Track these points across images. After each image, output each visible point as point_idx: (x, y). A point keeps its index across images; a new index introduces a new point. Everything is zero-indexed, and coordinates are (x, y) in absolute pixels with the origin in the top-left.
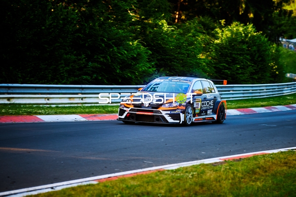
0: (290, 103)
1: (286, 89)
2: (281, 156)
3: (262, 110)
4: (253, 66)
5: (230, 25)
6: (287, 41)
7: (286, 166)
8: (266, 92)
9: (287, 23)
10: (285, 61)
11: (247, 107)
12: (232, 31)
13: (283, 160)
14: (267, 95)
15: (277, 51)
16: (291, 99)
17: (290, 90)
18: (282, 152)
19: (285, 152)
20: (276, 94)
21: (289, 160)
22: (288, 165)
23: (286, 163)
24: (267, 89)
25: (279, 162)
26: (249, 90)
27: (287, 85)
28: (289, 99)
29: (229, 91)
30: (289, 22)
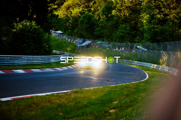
0: (54, 67)
1: (52, 59)
2: (47, 97)
3: (38, 70)
4: (34, 46)
5: (22, 22)
6: (55, 32)
7: (49, 103)
8: (41, 60)
9: (55, 22)
10: (52, 44)
11: (29, 69)
12: (23, 25)
13: (48, 100)
14: (41, 62)
15: (48, 37)
16: (55, 65)
17: (55, 60)
18: (47, 95)
19: (49, 95)
20: (47, 62)
21: (51, 99)
22: (51, 102)
23: (49, 101)
24: (41, 59)
25: (45, 101)
26: (31, 59)
27: (53, 57)
28: (54, 65)
29: (19, 59)
30: (56, 21)
